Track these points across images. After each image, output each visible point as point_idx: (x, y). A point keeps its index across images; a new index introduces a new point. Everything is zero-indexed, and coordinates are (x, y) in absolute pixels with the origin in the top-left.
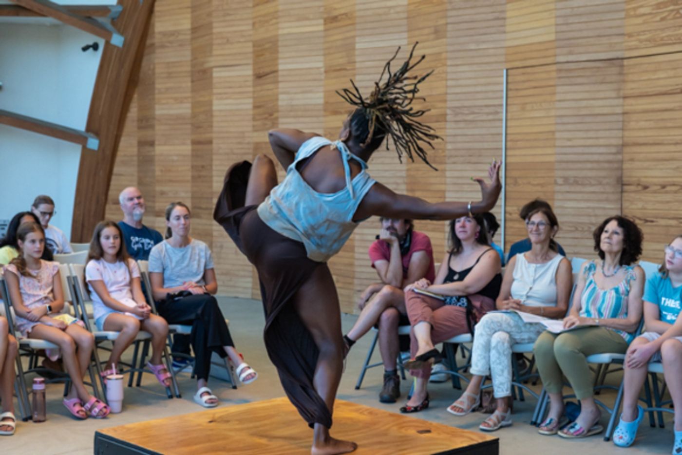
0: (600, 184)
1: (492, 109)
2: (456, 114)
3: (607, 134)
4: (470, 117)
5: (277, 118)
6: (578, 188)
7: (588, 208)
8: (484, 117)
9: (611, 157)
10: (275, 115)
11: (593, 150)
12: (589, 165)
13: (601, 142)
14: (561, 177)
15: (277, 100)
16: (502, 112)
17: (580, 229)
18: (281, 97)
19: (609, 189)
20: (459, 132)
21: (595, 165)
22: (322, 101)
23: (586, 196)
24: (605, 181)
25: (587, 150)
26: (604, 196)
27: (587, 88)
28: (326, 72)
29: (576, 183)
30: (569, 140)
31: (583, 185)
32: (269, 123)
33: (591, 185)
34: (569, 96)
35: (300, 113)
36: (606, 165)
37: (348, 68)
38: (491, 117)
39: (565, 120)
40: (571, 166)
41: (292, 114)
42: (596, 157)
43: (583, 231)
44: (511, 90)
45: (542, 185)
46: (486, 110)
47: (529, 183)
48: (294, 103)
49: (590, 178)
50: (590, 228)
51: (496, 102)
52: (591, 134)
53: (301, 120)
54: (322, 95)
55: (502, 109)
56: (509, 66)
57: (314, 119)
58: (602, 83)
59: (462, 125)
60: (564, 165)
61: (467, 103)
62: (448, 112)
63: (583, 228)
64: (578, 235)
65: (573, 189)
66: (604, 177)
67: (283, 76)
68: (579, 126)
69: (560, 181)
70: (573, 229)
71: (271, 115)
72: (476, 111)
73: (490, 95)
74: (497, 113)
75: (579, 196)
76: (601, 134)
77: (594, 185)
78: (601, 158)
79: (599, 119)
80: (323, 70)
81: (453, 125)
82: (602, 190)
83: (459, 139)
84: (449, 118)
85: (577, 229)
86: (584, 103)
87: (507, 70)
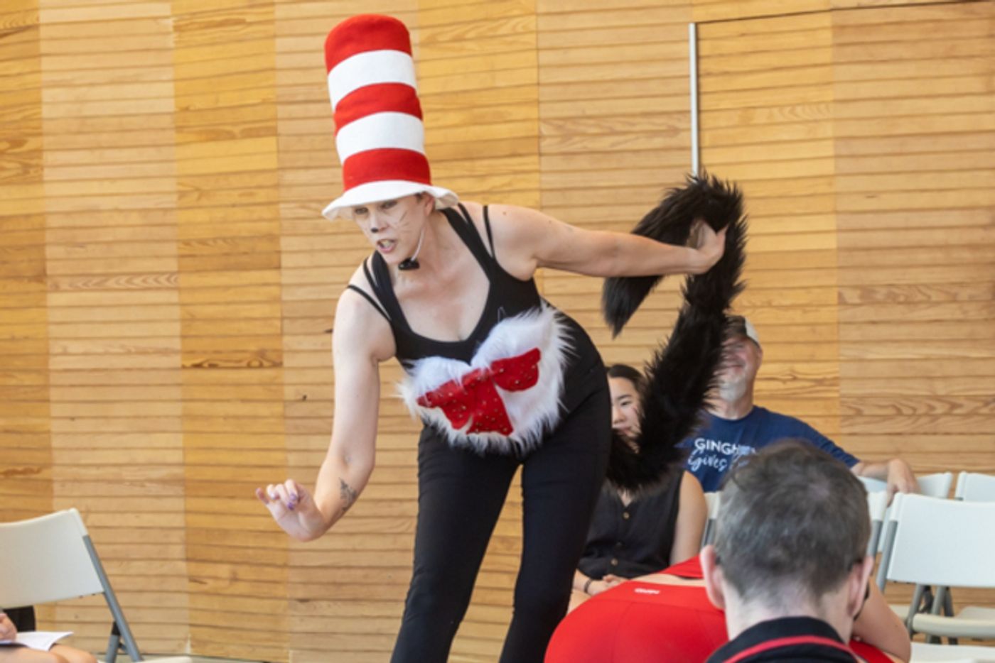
0: (954, 299)
1: (661, 123)
2: (567, 137)
3: (966, 179)
4: (604, 143)
5: (39, 151)
6: (897, 312)
7: (927, 359)
8: (642, 143)
9: (977, 236)
10: (32, 144)
11: (933, 219)
12: (923, 257)
13: (951, 199)
14: (855, 287)
15: (38, 103)
16: (689, 130)
17: (906, 411)
18: (47, 95)
19: (973, 312)
20: (577, 180)
21: (939, 256)
22: (169, 106)
23: (919, 332)
24: (964, 294)
25: (916, 220)
26: (964, 331)
27: (911, 69)
28: (178, 29)
29: (892, 299)
30: (871, 195)
31: (909, 303)
32: (12, 167)
33: (931, 304)
34: (865, 90)
35: (105, 138)
36: (967, 255)
37: (249, 19)
38: (658, 142)
39: (858, 147)
40: (877, 258)
41: (82, 140)
42: (939, 237)
43: (915, 415)
44: (709, 74)
45: (803, 307)
46: (644, 124)
47: (769, 305)
48: (88, 110)
49: (927, 286)
50: (932, 408)
51: (673, 105)
52: (926, 181)
53: (110, 155)
54: (168, 89)
55: (690, 121)
56: (700, 14)
57: (150, 153)
58: (947, 57)
59: (582, 162)
60: (861, 258)
61: (591, 109)
62: (545, 130)
63: (914, 409)
64: (900, 425)
65: (884, 314)
66: (961, 284)
67: (52, 39)
68: (897, 163)
69: (852, 296)
70: (890, 411)
71: (17, 143)
72: (619, 127)
73: (655, 87)
74: (674, 131)
75: (903, 332)
76: (953, 180)
77: (938, 303)
78: (955, 237)
79: (943, 143)
80: (170, 23)
81: (559, 163)
82: (959, 315)
83: (576, 197)
84: (546, 145)
85: (899, 413)
86: (906, 107)
87: (697, 24)
